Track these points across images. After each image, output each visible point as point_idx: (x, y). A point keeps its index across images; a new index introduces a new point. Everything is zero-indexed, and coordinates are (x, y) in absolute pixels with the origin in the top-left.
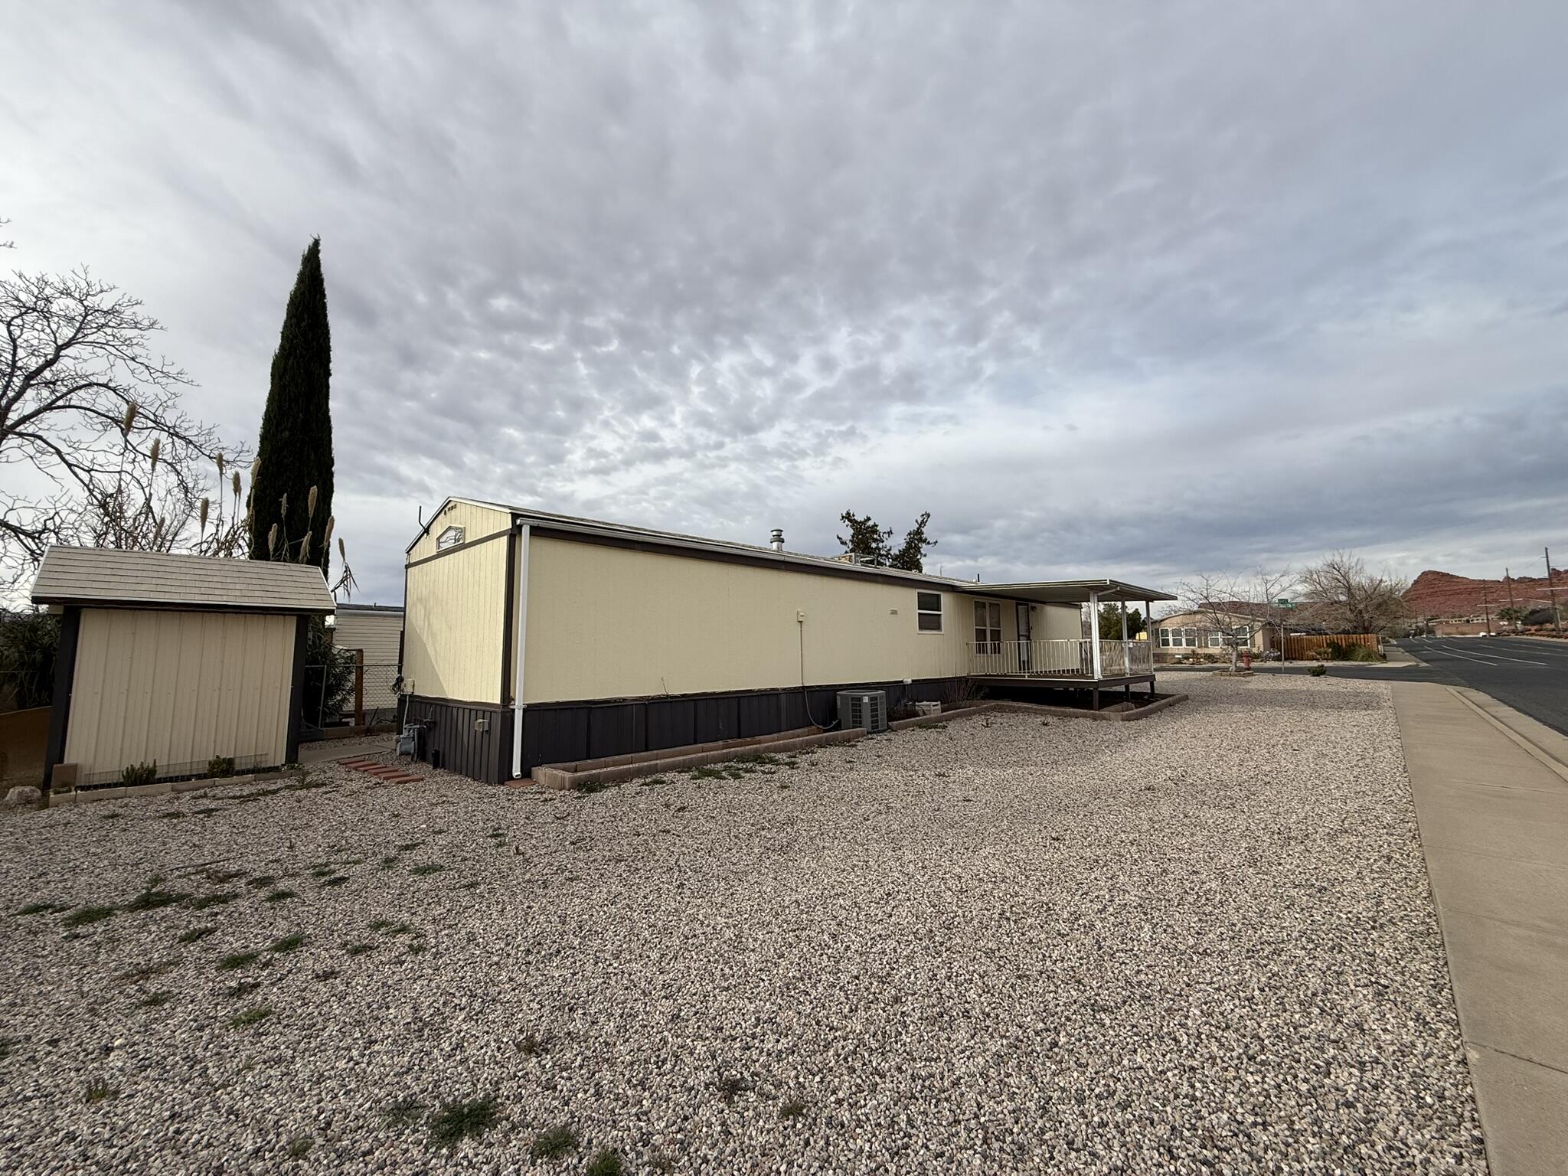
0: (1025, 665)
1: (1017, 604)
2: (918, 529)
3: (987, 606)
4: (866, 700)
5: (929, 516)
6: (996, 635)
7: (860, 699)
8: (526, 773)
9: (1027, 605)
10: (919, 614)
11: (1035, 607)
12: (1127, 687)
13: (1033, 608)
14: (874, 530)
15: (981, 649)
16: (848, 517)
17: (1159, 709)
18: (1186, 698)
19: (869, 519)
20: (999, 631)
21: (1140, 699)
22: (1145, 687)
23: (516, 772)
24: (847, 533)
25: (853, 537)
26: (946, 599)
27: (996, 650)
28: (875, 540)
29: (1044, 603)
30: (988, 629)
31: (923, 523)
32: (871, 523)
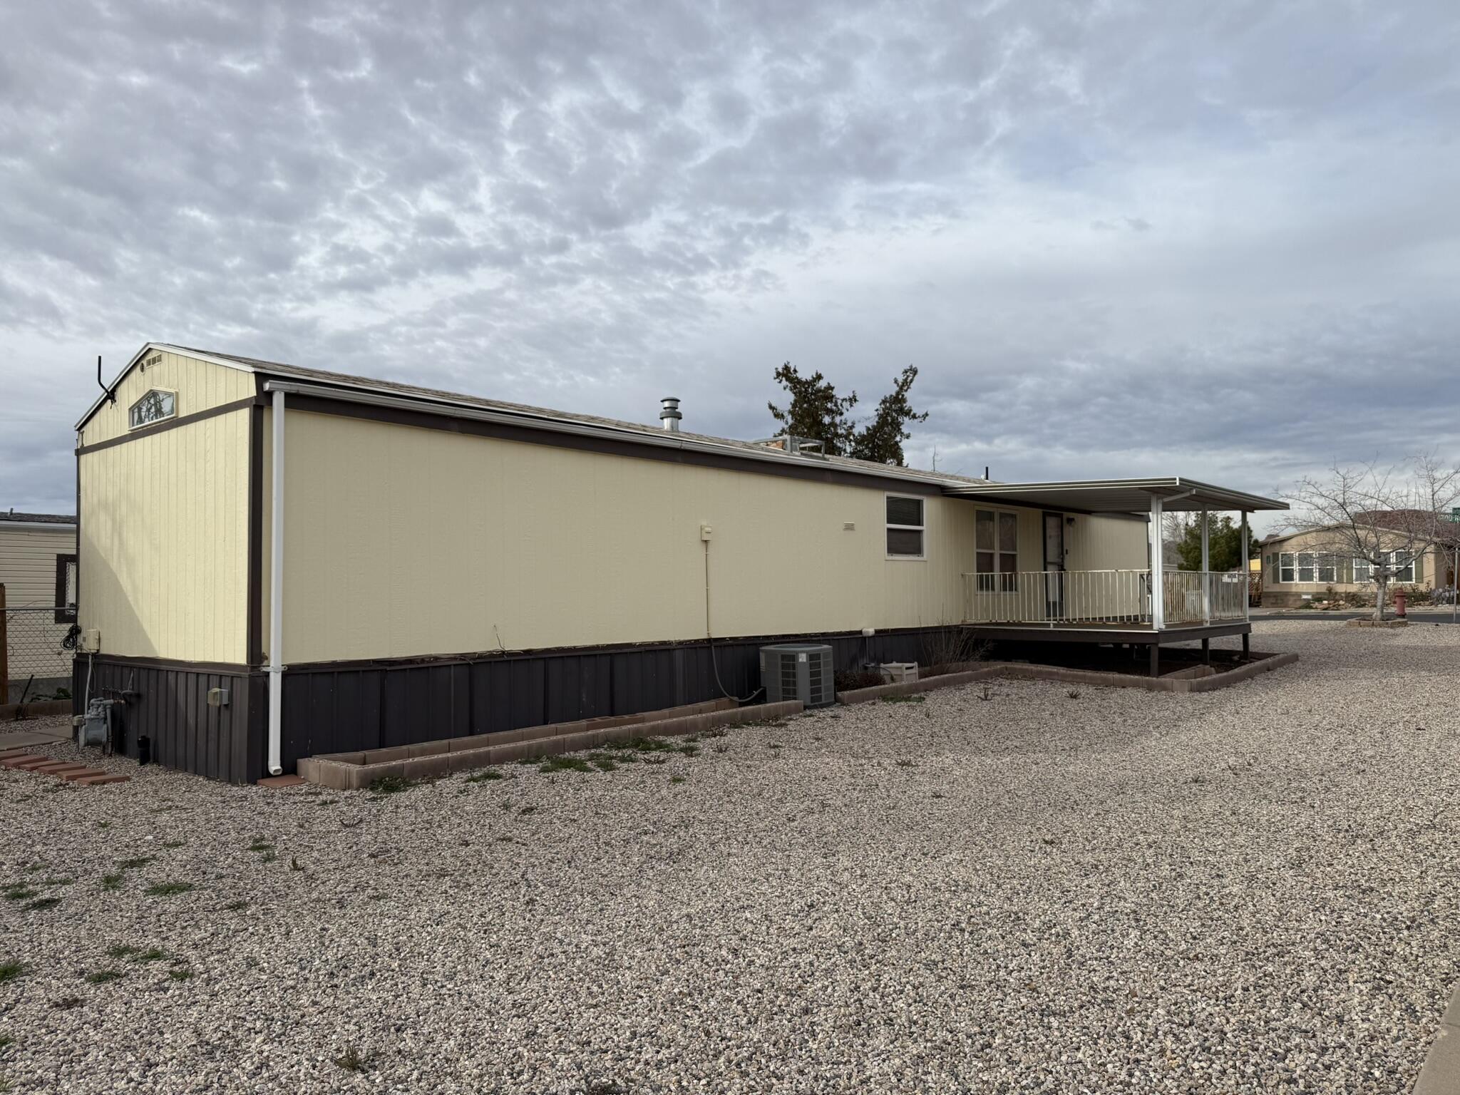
0: (1055, 608)
1: (1045, 515)
2: (898, 393)
3: (997, 517)
4: (803, 658)
5: (915, 372)
6: (1009, 563)
7: (793, 657)
8: (290, 768)
9: (1061, 516)
10: (889, 530)
11: (1073, 519)
12: (1205, 642)
13: (1070, 521)
14: (827, 395)
15: (985, 584)
16: (786, 374)
17: (1250, 675)
18: (1294, 658)
19: (819, 377)
20: (1014, 556)
21: (1224, 660)
22: (1232, 642)
23: (274, 765)
24: (785, 398)
25: (794, 406)
26: (931, 507)
27: (1009, 585)
28: (829, 412)
29: (1089, 513)
30: (997, 552)
31: (905, 385)
32: (822, 384)
